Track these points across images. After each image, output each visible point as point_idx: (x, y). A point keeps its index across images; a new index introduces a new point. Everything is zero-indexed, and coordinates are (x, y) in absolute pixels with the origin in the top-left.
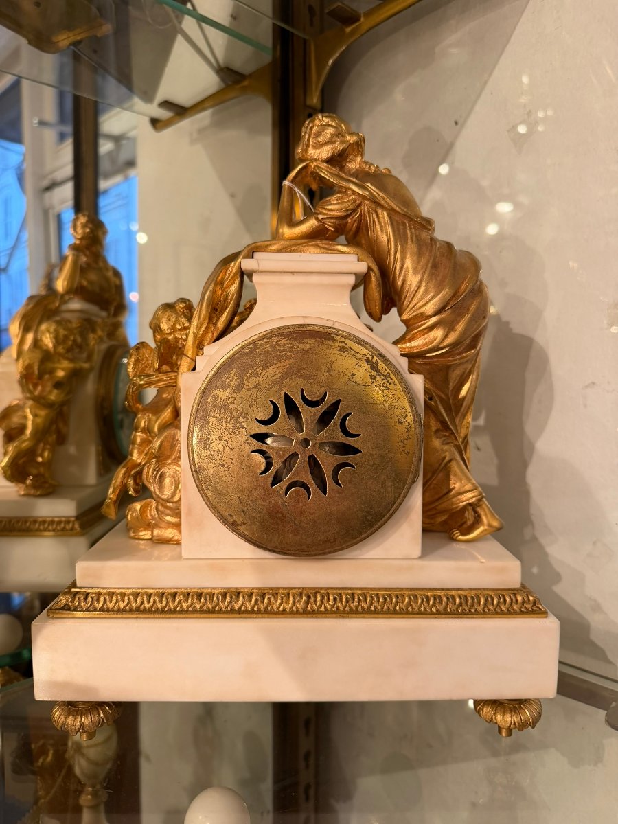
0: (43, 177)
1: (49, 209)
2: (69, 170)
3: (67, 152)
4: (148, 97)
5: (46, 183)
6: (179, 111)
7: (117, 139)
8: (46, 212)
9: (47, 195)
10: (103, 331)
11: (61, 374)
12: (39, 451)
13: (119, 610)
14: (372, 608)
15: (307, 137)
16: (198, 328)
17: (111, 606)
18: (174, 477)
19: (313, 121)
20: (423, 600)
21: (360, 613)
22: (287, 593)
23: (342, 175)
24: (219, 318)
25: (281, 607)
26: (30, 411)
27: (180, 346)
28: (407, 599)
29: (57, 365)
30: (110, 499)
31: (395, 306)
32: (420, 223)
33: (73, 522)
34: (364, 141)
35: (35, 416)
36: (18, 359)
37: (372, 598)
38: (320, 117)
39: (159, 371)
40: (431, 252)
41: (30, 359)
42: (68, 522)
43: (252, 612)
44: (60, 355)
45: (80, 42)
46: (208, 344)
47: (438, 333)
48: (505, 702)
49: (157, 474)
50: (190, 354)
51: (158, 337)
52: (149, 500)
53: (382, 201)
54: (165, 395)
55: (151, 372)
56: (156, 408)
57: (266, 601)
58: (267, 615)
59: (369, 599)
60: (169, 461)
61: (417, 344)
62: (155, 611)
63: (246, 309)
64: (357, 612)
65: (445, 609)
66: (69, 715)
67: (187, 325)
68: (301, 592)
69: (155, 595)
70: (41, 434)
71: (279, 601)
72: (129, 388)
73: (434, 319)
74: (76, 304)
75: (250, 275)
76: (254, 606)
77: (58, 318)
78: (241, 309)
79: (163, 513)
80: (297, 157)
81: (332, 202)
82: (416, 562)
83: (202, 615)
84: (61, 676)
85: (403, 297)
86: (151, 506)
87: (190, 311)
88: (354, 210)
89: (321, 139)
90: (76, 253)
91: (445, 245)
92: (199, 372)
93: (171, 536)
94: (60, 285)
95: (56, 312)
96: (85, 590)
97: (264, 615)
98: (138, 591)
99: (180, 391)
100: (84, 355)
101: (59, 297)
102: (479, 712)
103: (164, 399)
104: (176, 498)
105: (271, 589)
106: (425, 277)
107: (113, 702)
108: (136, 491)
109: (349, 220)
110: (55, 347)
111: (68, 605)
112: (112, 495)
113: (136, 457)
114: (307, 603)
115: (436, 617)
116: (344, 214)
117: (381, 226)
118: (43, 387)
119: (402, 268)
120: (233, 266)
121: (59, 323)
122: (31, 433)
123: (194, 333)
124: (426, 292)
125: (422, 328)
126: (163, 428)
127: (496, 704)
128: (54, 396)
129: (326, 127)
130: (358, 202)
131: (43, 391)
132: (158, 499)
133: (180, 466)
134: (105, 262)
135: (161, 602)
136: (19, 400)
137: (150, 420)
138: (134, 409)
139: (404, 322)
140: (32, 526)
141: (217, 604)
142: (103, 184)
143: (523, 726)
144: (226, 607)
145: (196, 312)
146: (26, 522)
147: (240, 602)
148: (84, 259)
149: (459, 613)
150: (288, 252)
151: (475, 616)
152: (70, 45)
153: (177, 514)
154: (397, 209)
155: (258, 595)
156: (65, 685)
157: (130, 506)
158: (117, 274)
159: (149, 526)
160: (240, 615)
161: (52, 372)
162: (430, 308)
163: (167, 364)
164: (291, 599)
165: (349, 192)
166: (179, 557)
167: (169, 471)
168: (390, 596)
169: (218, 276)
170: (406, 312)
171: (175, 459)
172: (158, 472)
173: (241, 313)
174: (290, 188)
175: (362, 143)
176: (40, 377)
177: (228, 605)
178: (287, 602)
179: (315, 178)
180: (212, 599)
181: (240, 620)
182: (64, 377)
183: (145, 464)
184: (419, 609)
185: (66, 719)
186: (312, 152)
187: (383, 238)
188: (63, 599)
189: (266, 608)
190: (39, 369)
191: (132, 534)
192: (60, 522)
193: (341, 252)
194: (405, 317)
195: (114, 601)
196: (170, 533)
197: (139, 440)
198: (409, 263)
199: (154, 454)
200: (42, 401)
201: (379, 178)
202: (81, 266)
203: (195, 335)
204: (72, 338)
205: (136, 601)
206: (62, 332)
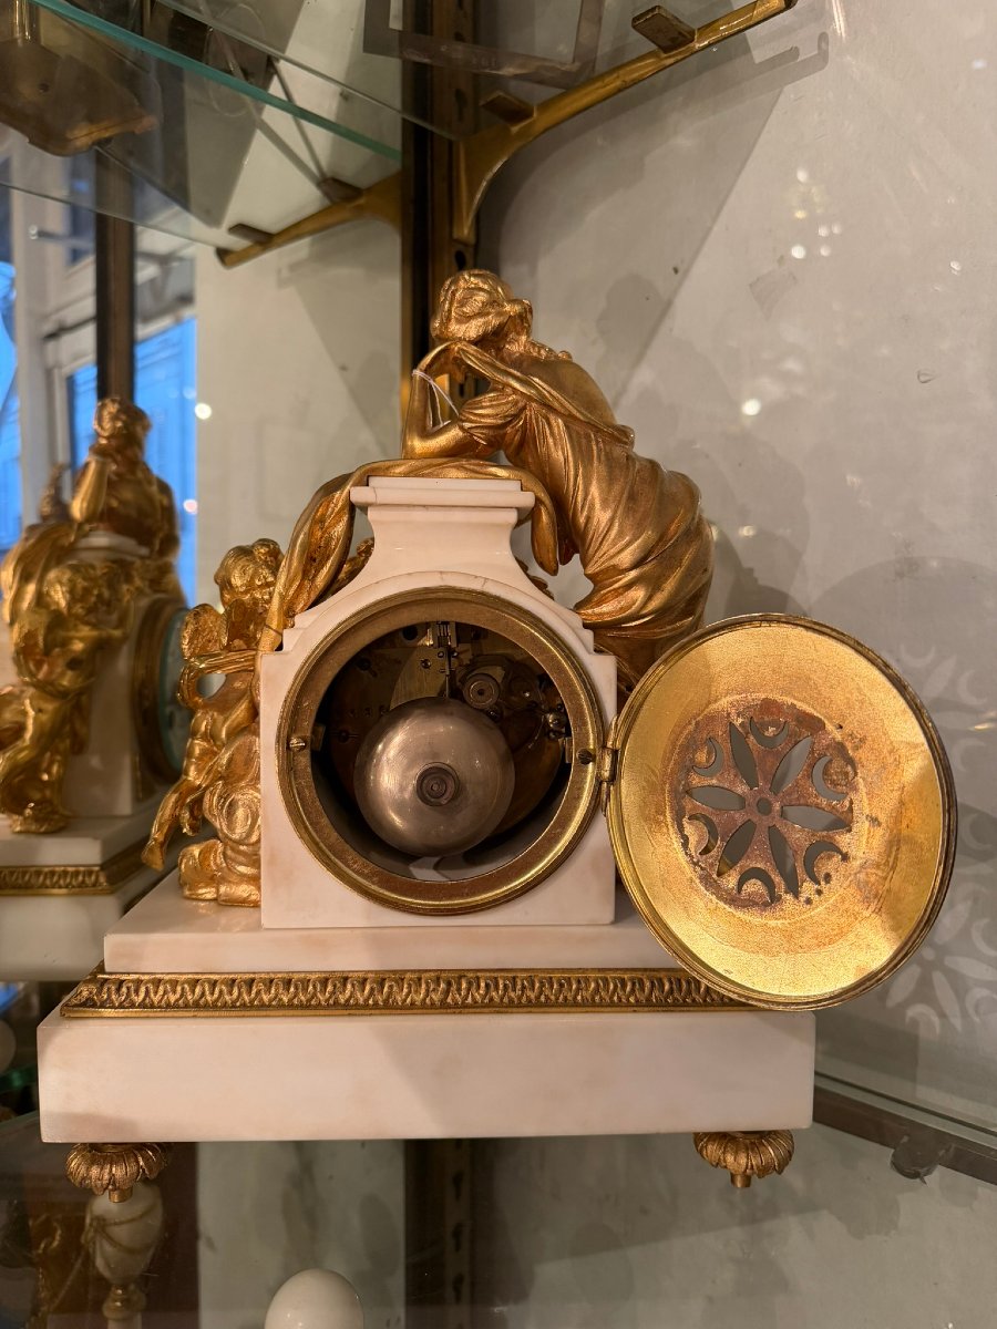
0: (45, 317)
1: (54, 367)
2: (88, 306)
3: (85, 277)
4: (212, 216)
5: (48, 327)
6: (262, 239)
7: (164, 260)
8: (49, 373)
9: (51, 345)
10: (142, 579)
11: (78, 646)
12: (45, 765)
13: (168, 1006)
14: (543, 999)
15: (447, 306)
16: (288, 586)
17: (156, 999)
18: (250, 808)
19: (455, 282)
20: (616, 986)
21: (525, 1006)
22: (418, 977)
23: (498, 364)
24: (317, 571)
25: (409, 1000)
26: (31, 703)
27: (260, 611)
28: (593, 985)
29: (72, 633)
30: (155, 840)
31: (578, 552)
32: (612, 436)
33: (97, 872)
34: (531, 312)
35: (39, 711)
36: (12, 623)
37: (541, 983)
38: (467, 277)
39: (228, 648)
40: (627, 477)
41: (30, 624)
42: (90, 873)
43: (366, 1006)
44: (77, 617)
45: (108, 140)
46: (302, 610)
47: (638, 594)
48: (739, 1135)
49: (224, 803)
50: (274, 626)
51: (227, 596)
52: (212, 841)
53: (556, 405)
54: (237, 684)
55: (215, 649)
56: (223, 703)
57: (386, 989)
58: (387, 1012)
59: (537, 985)
60: (243, 784)
61: (608, 609)
62: (222, 1007)
63: (359, 554)
64: (520, 1005)
65: (648, 999)
66: (93, 1164)
67: (270, 579)
68: (438, 976)
69: (222, 983)
70: (46, 739)
71: (405, 990)
72: (183, 674)
73: (633, 574)
74: (101, 539)
75: (364, 508)
76: (368, 998)
77: (74, 562)
78: (353, 553)
79: (233, 860)
80: (434, 334)
81: (484, 404)
82: (606, 930)
83: (291, 1012)
84: (81, 1105)
85: (588, 541)
86: (216, 851)
87: (276, 558)
88: (516, 416)
89: (467, 309)
90: (101, 459)
91: (649, 466)
92: (287, 653)
93: (245, 895)
94: (78, 508)
95: (71, 550)
96: (118, 976)
97: (383, 1011)
98: (197, 977)
99: (258, 679)
100: (115, 617)
101: (76, 527)
102: (701, 1152)
103: (235, 690)
104: (254, 838)
105: (394, 972)
106: (619, 513)
107: (158, 1144)
108: (192, 828)
109: (509, 430)
110: (69, 606)
111: (93, 1000)
112: (157, 834)
113: (193, 776)
114: (447, 992)
115: (635, 1011)
116: (500, 422)
117: (554, 439)
118: (52, 666)
119: (585, 499)
120: (339, 497)
121: (75, 569)
122: (32, 738)
123: (280, 594)
124: (621, 534)
125: (616, 586)
126: (234, 733)
127: (725, 1138)
128: (67, 680)
129: (475, 292)
130: (521, 405)
131: (50, 672)
132: (226, 840)
133: (258, 791)
134: (147, 470)
135: (231, 993)
136: (13, 686)
137: (214, 721)
138: (191, 705)
139: (589, 577)
140: (33, 881)
141: (314, 995)
142: (142, 331)
143: (764, 1171)
144: (327, 1000)
145: (283, 563)
146: (24, 873)
147: (348, 993)
148: (114, 467)
149: (668, 1005)
150: (419, 476)
151: (692, 1009)
152: (93, 144)
153: (255, 862)
154: (578, 415)
155: (374, 982)
156: (86, 1119)
157: (184, 850)
158: (165, 489)
159: (213, 880)
160: (348, 1012)
161: (65, 643)
162: (626, 558)
163: (241, 637)
164: (424, 986)
165: (508, 390)
166: (258, 927)
167: (243, 797)
168: (569, 980)
169: (317, 511)
170: (592, 563)
171: (252, 780)
172: (226, 799)
173: (353, 559)
174: (423, 380)
175: (529, 316)
176: (47, 652)
177: (330, 997)
178: (417, 992)
179: (459, 367)
180: (305, 989)
181: (347, 1018)
182: (84, 651)
183: (207, 788)
184: (611, 998)
185: (88, 1170)
186: (455, 328)
187: (558, 456)
188: (85, 991)
189: (386, 1001)
190: (45, 640)
191: (187, 893)
192: (77, 873)
193: (496, 477)
194: (590, 571)
195: (161, 992)
196: (243, 890)
197: (197, 751)
198: (594, 491)
199: (220, 773)
200: (50, 688)
201: (552, 367)
202: (109, 479)
203: (282, 597)
204: (96, 592)
205: (193, 992)
206: (81, 583)
